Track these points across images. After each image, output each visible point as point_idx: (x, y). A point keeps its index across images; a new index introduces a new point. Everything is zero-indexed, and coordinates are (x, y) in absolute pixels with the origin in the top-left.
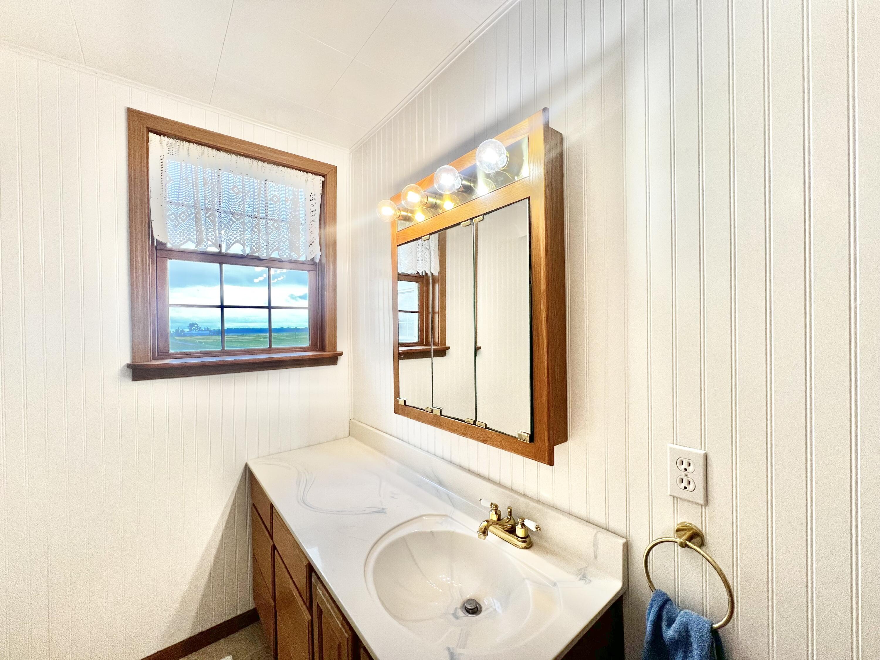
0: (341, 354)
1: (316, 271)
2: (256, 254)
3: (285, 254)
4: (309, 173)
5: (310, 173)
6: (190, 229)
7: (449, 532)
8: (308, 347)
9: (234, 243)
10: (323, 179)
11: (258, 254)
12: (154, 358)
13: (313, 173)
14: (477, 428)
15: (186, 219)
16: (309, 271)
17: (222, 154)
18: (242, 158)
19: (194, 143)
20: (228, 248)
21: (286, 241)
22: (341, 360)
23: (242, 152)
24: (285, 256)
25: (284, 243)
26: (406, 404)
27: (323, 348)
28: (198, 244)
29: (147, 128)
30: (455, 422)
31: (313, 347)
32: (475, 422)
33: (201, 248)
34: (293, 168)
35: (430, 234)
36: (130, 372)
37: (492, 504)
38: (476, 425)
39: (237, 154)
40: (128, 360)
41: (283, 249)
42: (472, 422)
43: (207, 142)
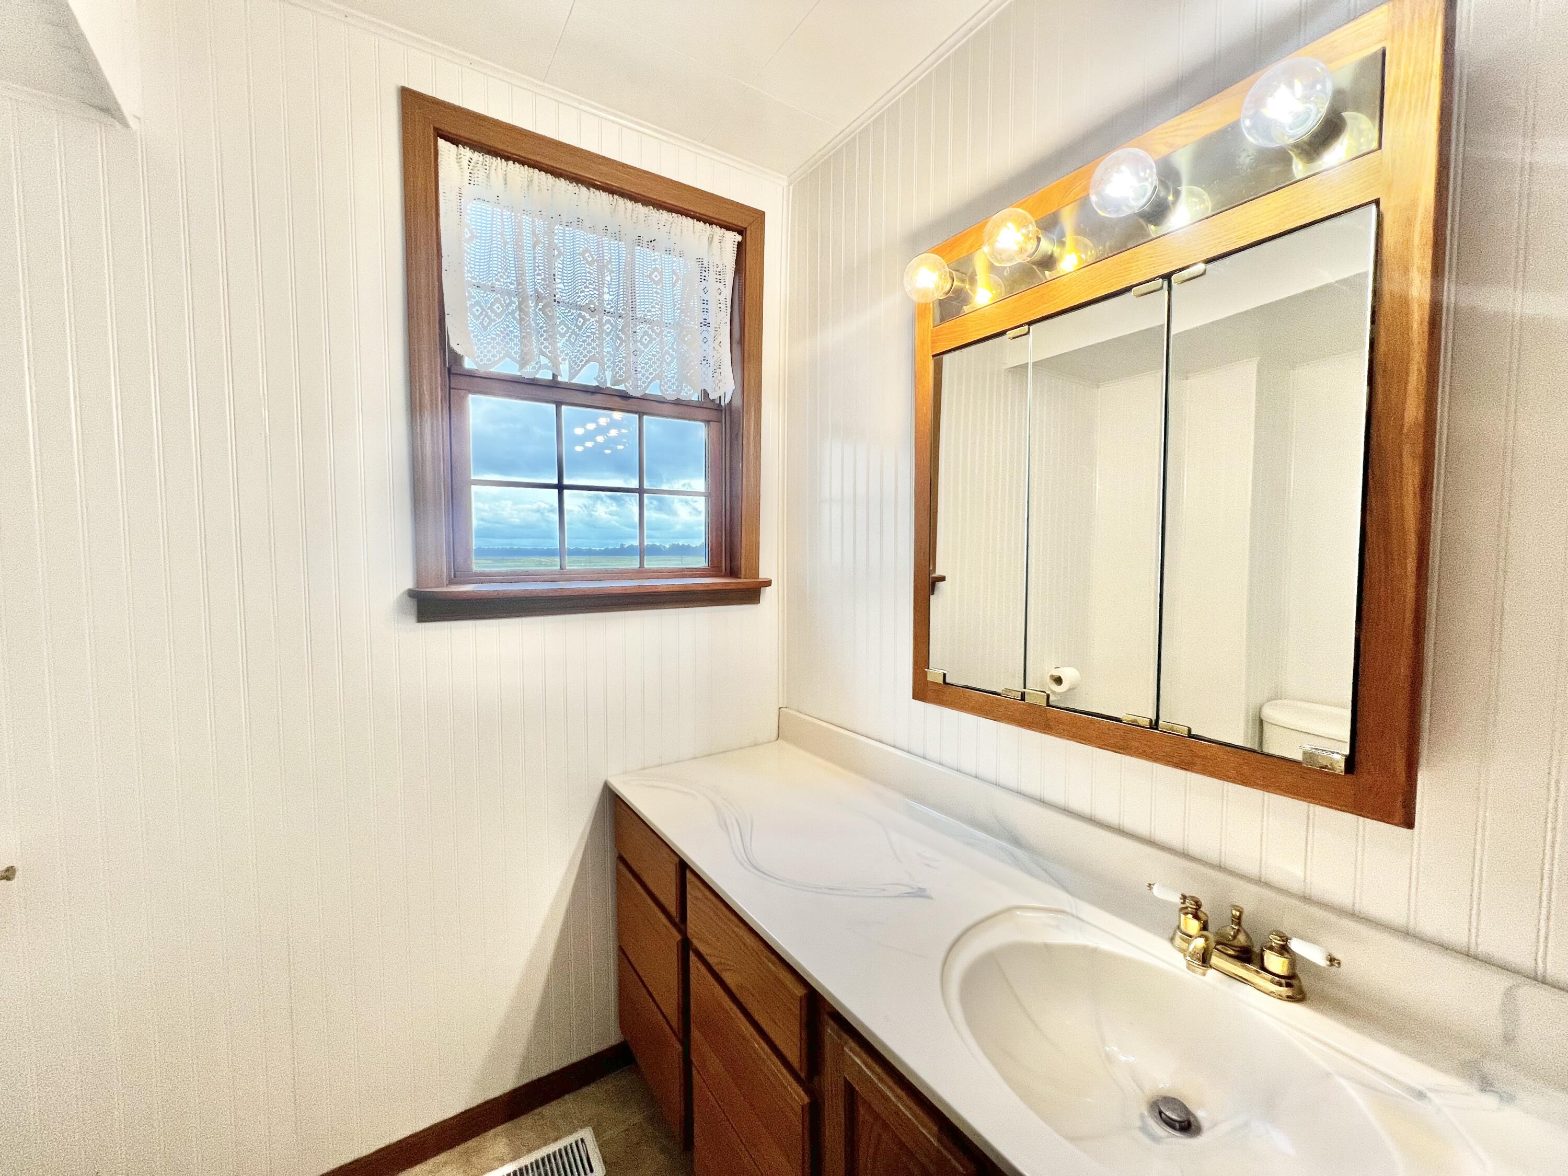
0: (768, 583)
1: (720, 422)
2: (621, 387)
3: (670, 387)
4: (714, 226)
5: (718, 223)
6: (508, 335)
7: (1084, 948)
8: (703, 569)
9: (587, 362)
10: (739, 238)
11: (625, 386)
12: (451, 582)
13: (721, 227)
14: (1161, 735)
15: (502, 313)
16: (707, 422)
17: (562, 183)
18: (597, 192)
19: (515, 161)
20: (573, 373)
21: (671, 361)
22: (767, 594)
23: (599, 179)
24: (670, 391)
25: (669, 364)
26: (947, 681)
27: (733, 572)
28: (523, 363)
29: (436, 129)
30: (1091, 722)
31: (714, 570)
32: (1154, 725)
33: (528, 372)
34: (687, 215)
35: (1030, 323)
36: (412, 605)
37: (1184, 897)
38: (1157, 729)
39: (590, 184)
40: (409, 583)
41: (666, 377)
42: (1146, 723)
43: (538, 158)
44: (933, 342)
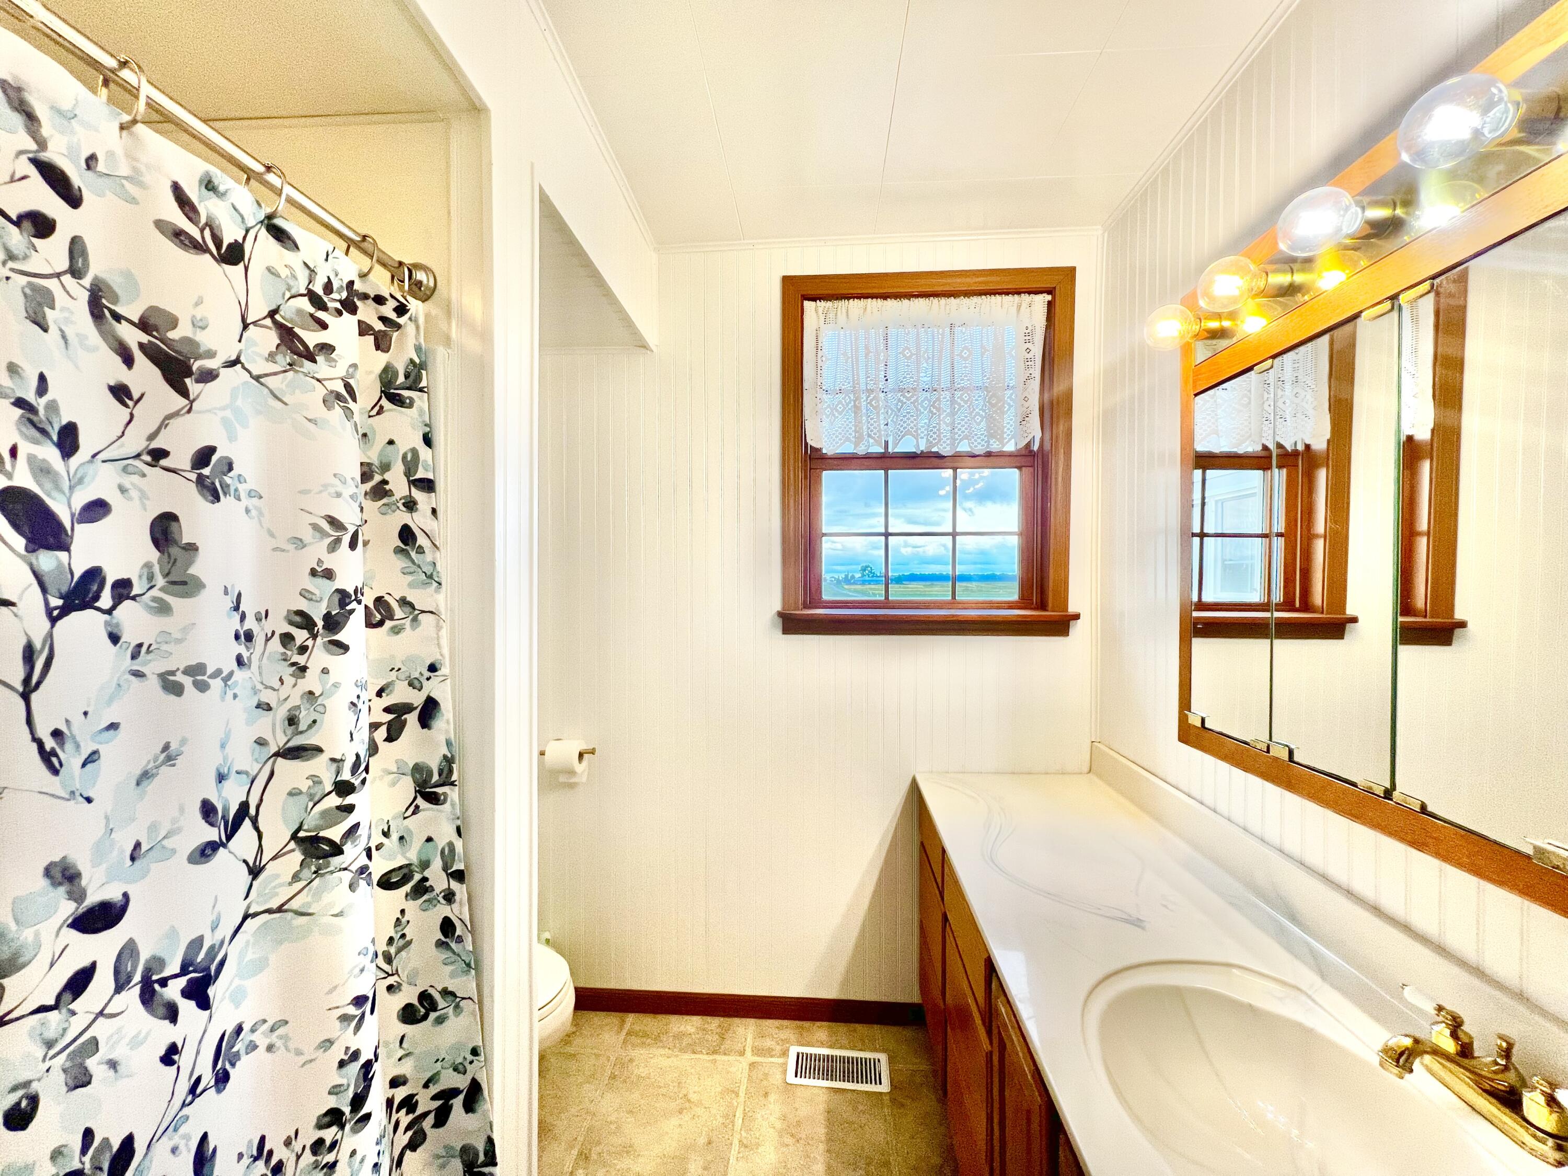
0: (1077, 617)
1: (1032, 465)
2: (935, 449)
3: (979, 443)
4: (1023, 295)
5: (1024, 293)
6: (848, 425)
8: (1017, 602)
9: (903, 436)
10: (1049, 297)
11: (938, 448)
12: (805, 606)
13: (1029, 293)
14: (1394, 807)
15: (843, 410)
16: (1019, 468)
17: (890, 303)
18: (916, 300)
19: (854, 298)
20: (896, 445)
21: (981, 421)
22: (1077, 628)
23: (915, 290)
24: (979, 447)
25: (979, 424)
26: (1207, 726)
27: (1043, 606)
28: (857, 445)
29: (802, 296)
30: (1329, 783)
31: (1024, 602)
32: (1388, 794)
33: (864, 449)
34: (995, 294)
35: (1274, 357)
36: (779, 622)
37: (1440, 1009)
38: (1391, 800)
39: (909, 296)
40: (778, 607)
41: (976, 435)
42: (1380, 791)
43: (870, 291)
44: (1194, 382)
